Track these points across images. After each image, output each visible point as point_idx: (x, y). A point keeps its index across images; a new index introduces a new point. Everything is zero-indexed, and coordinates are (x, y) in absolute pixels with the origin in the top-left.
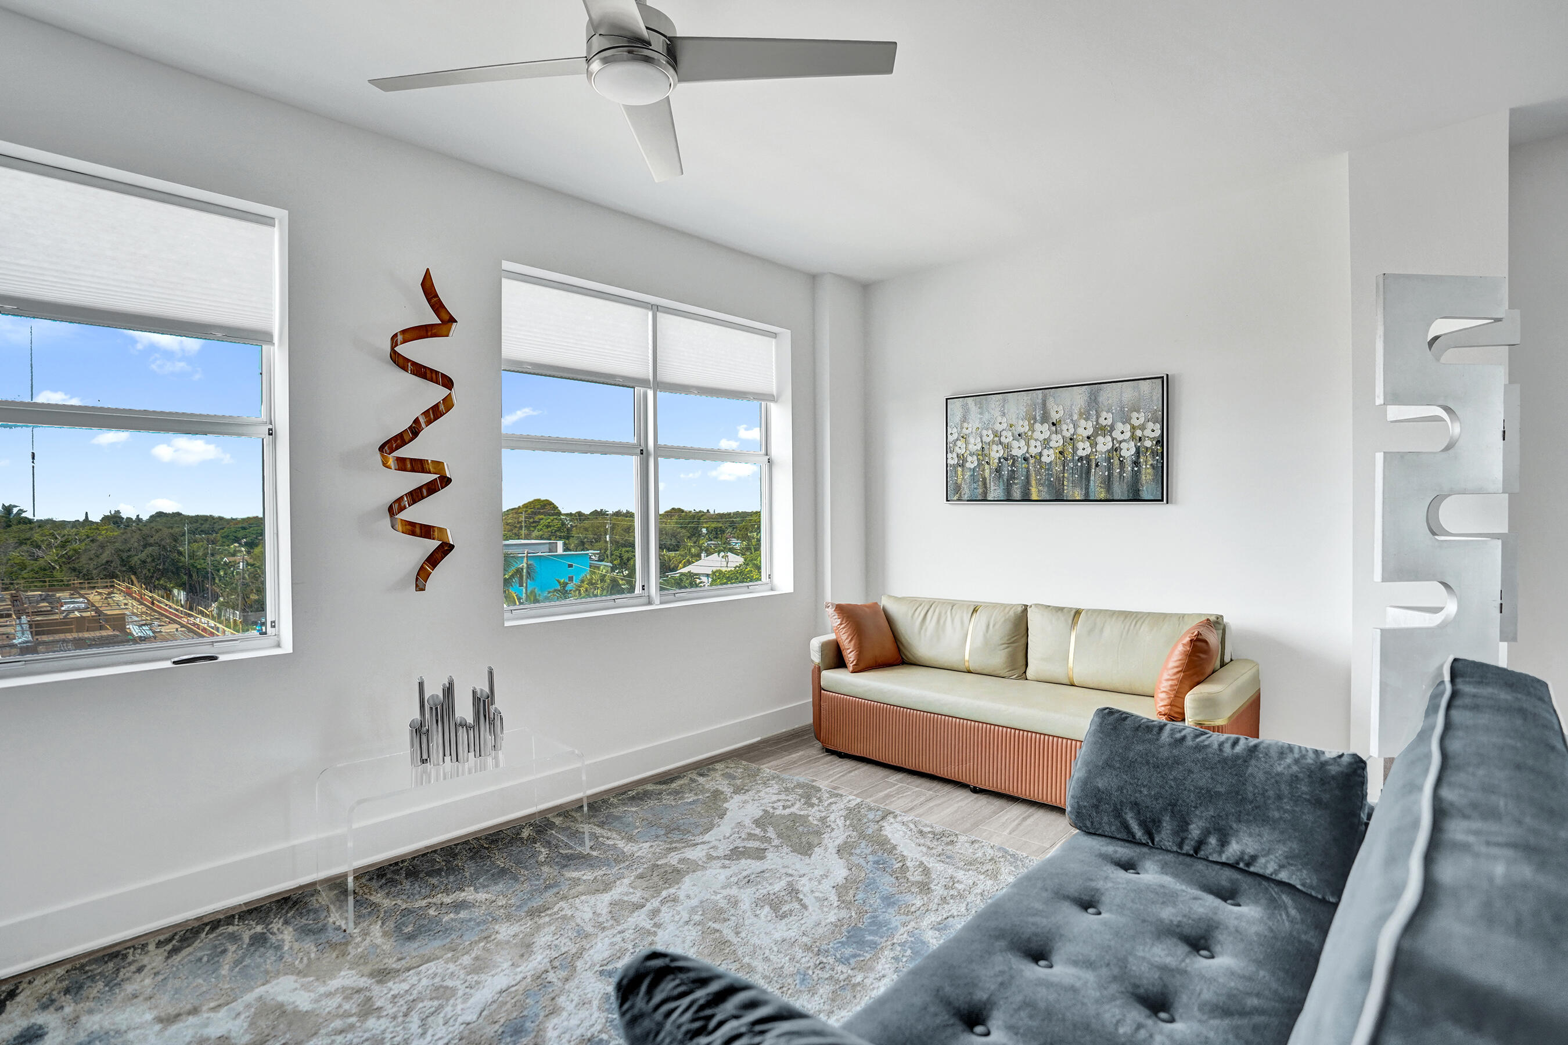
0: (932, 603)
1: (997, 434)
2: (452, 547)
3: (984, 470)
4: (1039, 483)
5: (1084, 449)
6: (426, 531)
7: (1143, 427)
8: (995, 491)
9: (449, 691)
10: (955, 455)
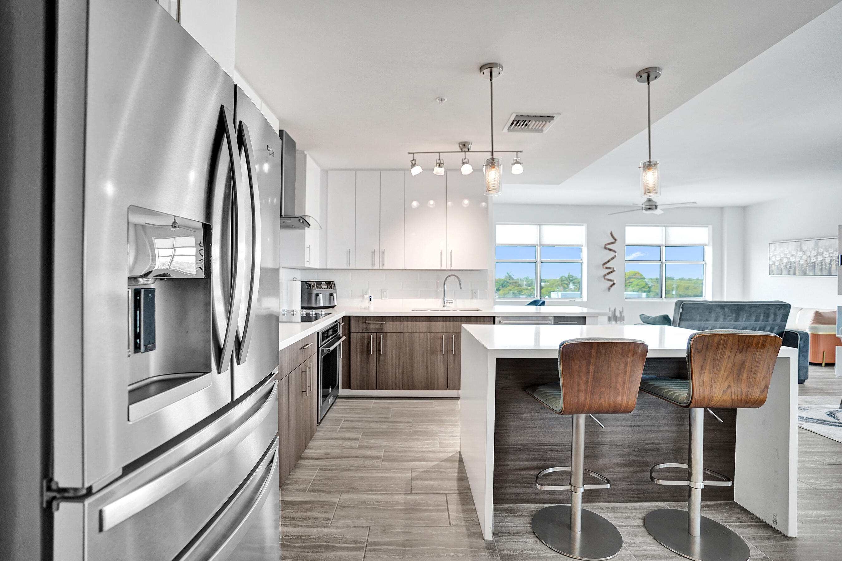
1: (785, 254)
2: (615, 283)
3: (781, 266)
4: (799, 270)
5: (813, 260)
6: (611, 280)
7: (833, 253)
8: (785, 272)
9: (615, 311)
10: (772, 261)
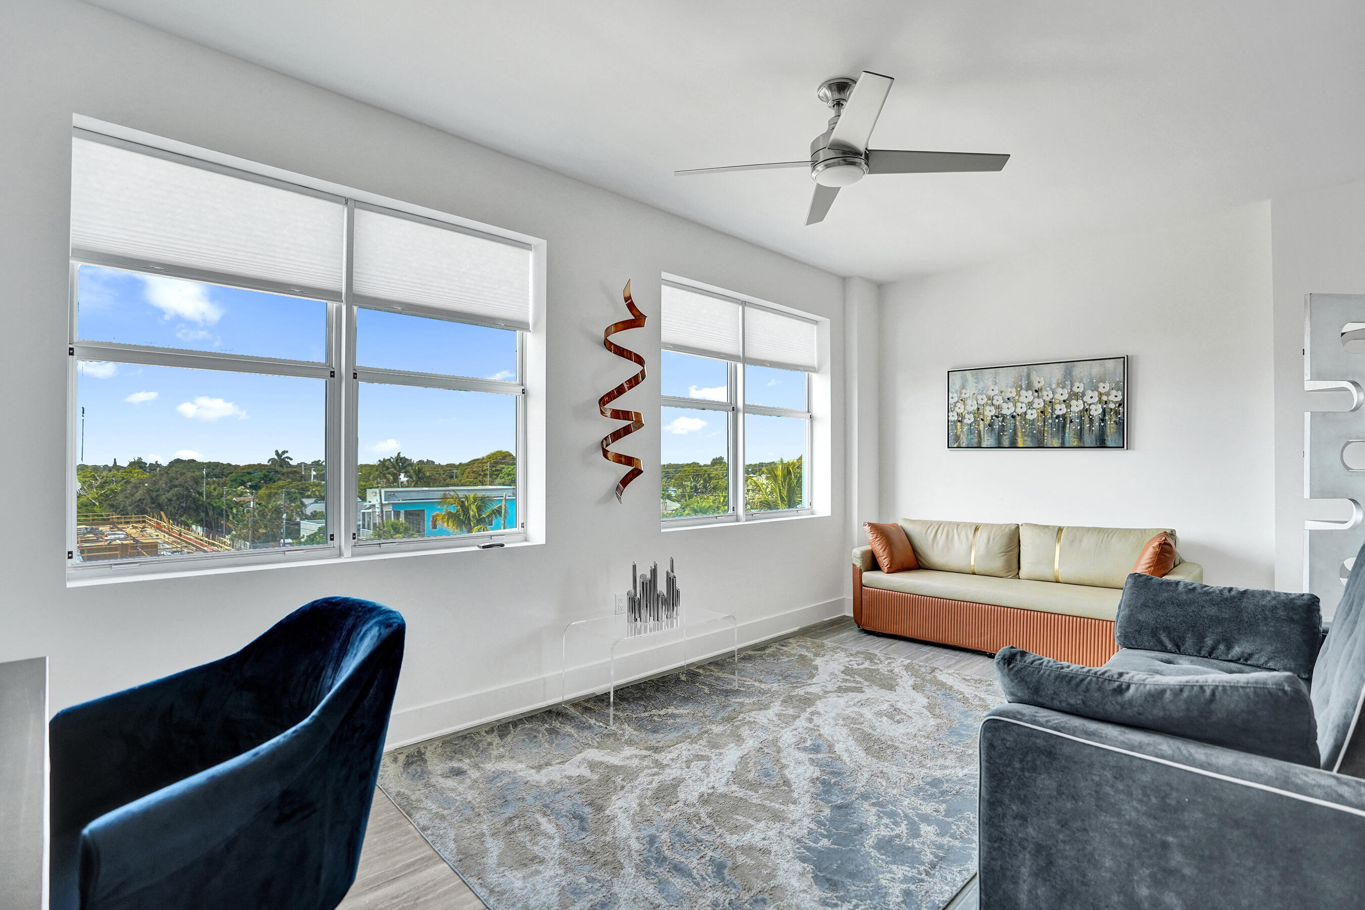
0: (940, 524)
1: (991, 399)
2: (641, 472)
3: (979, 425)
4: (1024, 434)
5: (1061, 409)
6: (629, 461)
7: (1108, 394)
8: (988, 440)
9: (654, 572)
10: (955, 414)
